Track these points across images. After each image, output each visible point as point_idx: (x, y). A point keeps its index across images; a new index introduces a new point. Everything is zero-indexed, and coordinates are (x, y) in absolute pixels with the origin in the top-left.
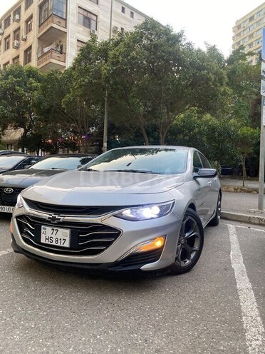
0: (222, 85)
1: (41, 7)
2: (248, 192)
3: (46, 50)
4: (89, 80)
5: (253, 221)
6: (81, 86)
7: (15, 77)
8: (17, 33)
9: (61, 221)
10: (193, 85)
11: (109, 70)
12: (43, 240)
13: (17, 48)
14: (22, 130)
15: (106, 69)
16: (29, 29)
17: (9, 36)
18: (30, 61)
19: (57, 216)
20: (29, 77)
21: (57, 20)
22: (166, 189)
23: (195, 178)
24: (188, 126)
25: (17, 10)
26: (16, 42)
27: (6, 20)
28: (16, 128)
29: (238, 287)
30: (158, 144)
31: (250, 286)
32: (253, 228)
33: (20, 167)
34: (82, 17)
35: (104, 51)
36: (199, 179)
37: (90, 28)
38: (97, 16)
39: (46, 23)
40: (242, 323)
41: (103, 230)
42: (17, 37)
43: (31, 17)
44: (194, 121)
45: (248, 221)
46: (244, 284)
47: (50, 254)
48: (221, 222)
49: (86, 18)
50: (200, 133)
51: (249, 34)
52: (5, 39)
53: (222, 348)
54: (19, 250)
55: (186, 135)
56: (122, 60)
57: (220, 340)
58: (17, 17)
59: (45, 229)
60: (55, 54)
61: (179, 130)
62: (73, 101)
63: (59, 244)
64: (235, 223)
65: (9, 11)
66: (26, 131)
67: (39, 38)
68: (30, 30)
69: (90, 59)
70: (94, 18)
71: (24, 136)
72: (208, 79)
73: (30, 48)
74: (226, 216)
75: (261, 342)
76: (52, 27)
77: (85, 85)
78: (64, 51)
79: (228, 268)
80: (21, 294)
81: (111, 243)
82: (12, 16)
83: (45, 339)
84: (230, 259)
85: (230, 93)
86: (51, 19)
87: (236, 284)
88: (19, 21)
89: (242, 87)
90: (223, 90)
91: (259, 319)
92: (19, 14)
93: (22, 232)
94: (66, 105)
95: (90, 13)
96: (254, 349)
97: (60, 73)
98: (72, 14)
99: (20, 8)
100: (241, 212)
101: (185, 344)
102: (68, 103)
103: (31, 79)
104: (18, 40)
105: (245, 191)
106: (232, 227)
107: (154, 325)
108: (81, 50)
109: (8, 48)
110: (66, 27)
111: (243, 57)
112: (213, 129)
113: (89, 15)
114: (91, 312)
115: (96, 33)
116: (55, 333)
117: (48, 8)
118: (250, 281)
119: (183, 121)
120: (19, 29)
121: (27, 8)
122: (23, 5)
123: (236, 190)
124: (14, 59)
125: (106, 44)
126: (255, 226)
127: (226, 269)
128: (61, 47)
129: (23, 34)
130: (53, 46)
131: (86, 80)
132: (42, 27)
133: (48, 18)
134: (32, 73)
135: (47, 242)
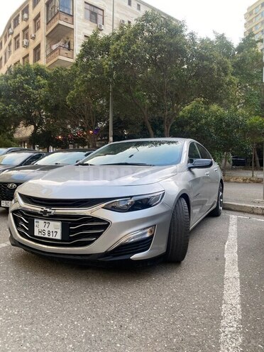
0: (226, 74)
1: (48, 5)
2: (257, 182)
3: (54, 47)
4: (92, 75)
5: (256, 211)
6: (84, 82)
7: (23, 75)
8: (26, 32)
9: (52, 214)
10: (197, 75)
11: (110, 65)
12: (36, 233)
13: (26, 46)
14: (32, 127)
15: (107, 64)
16: (37, 27)
17: (19, 35)
18: (39, 59)
19: (48, 210)
20: (37, 75)
21: (63, 16)
22: (157, 180)
23: (190, 169)
24: (195, 117)
25: (25, 9)
26: (25, 41)
27: (15, 20)
28: (26, 125)
29: (225, 276)
30: (163, 136)
31: (237, 274)
32: (255, 218)
33: (27, 163)
34: (88, 12)
35: (105, 46)
36: (195, 170)
37: (97, 23)
38: (103, 10)
39: (53, 21)
40: (220, 311)
41: (92, 221)
42: (26, 35)
43: (39, 16)
44: (201, 112)
45: (252, 212)
46: (232, 272)
47: (44, 246)
48: (223, 213)
49: (92, 13)
50: (207, 124)
51: (261, 20)
52: (15, 38)
53: (194, 334)
54: (16, 243)
55: (193, 127)
56: (123, 54)
57: (194, 326)
58: (25, 16)
59: (38, 222)
60: (63, 51)
61: (187, 121)
62: (78, 97)
63: (51, 237)
64: (238, 213)
65: (18, 11)
66: (36, 128)
67: (47, 36)
68: (39, 28)
69: (92, 55)
70: (101, 12)
71: (34, 133)
72: (211, 69)
73: (39, 46)
74: (230, 207)
75: (235, 329)
76: (59, 24)
77: (87, 81)
78: (72, 48)
79: (220, 258)
80: (11, 283)
81: (100, 234)
82: (21, 15)
83: (25, 325)
84: (224, 249)
85: (235, 82)
86: (57, 16)
87: (224, 273)
88: (27, 20)
89: (252, 76)
90: (228, 79)
91: (239, 306)
92: (27, 13)
93: (17, 226)
94: (71, 101)
95: (97, 7)
96: (227, 335)
97: (66, 70)
98: (79, 10)
99: (28, 7)
100: (245, 202)
101: (158, 330)
102: (73, 100)
103: (38, 77)
104: (27, 39)
105: (254, 181)
106: (234, 217)
107: (132, 312)
108: (83, 46)
109: (18, 47)
110: (73, 24)
111: (254, 44)
112: (221, 119)
113: (96, 10)
114: (74, 300)
115: (103, 28)
116: (35, 319)
117: (54, 6)
118: (239, 271)
119: (189, 112)
120: (28, 27)
121: (34, 6)
122: (31, 4)
123: (245, 181)
124: (24, 58)
125: (108, 38)
126: (257, 216)
127: (217, 259)
128: (69, 44)
129: (31, 32)
130: (61, 43)
131: (89, 76)
132: (49, 25)
133: (55, 15)
134: (39, 71)
135: (40, 235)
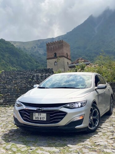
9: (42, 110)
23: (96, 89)
41: (59, 113)
59: (35, 114)
81: (63, 118)
135: (36, 119)
